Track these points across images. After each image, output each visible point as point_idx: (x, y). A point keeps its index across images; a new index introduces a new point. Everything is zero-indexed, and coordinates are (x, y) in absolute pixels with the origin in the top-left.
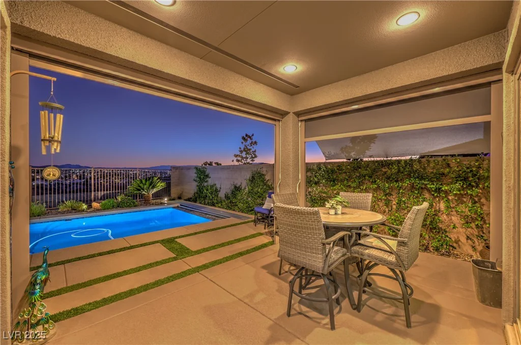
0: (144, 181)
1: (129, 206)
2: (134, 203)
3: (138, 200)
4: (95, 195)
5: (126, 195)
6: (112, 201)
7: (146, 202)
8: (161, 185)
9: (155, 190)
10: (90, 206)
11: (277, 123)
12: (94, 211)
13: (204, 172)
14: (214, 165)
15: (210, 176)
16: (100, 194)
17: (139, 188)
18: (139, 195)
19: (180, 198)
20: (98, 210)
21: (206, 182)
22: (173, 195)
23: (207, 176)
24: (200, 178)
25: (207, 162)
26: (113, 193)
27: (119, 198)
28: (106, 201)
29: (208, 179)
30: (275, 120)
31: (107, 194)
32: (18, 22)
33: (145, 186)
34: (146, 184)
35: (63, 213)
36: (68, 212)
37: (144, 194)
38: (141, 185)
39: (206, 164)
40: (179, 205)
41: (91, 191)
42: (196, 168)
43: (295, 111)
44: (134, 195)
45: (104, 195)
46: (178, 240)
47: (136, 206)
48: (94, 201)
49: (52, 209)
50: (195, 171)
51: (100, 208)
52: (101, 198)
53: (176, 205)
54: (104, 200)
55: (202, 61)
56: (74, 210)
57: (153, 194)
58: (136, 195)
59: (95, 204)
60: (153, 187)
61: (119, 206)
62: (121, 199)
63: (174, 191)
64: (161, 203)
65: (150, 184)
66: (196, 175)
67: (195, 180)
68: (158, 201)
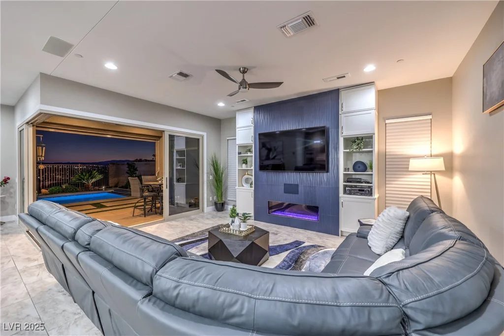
0: (84, 174)
1: (72, 192)
2: (76, 189)
3: (80, 188)
4: (43, 184)
5: (69, 184)
7: (86, 188)
8: (99, 177)
9: (94, 180)
10: (39, 192)
11: (156, 142)
12: (43, 195)
13: (134, 166)
15: (138, 169)
16: (47, 183)
17: (80, 178)
18: (81, 184)
19: (116, 186)
20: (46, 194)
22: (111, 185)
23: (136, 170)
24: (130, 171)
25: (137, 159)
26: (58, 183)
27: (64, 187)
28: (53, 188)
29: (136, 172)
30: (155, 140)
31: (53, 183)
34: (86, 176)
37: (85, 183)
38: (82, 176)
39: (136, 161)
40: (113, 190)
42: (128, 164)
44: (76, 184)
45: (51, 184)
46: (101, 203)
47: (77, 191)
48: (43, 188)
50: (127, 166)
51: (48, 193)
52: (48, 186)
53: (111, 191)
54: (51, 187)
57: (92, 183)
58: (79, 184)
59: (43, 191)
60: (92, 178)
61: (64, 191)
62: (65, 187)
63: (112, 181)
64: (99, 190)
65: (90, 176)
66: (128, 169)
67: (128, 173)
68: (97, 188)
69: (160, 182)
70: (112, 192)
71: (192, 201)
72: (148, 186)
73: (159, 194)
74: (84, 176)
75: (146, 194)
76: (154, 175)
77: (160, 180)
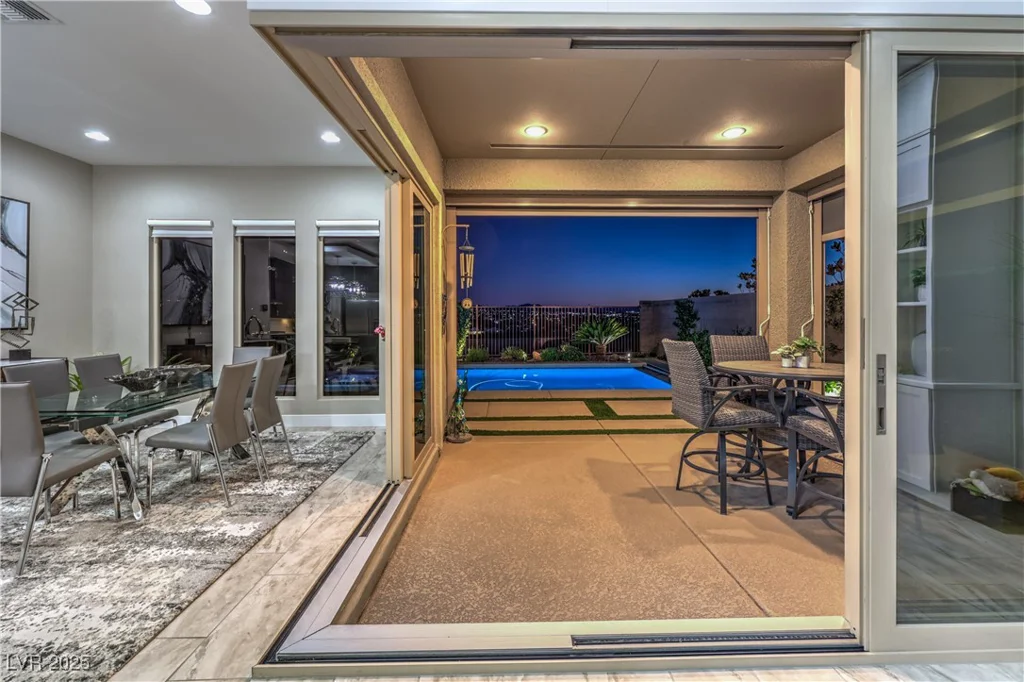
0: (594, 325)
1: (573, 360)
2: (580, 355)
3: (586, 353)
4: (536, 342)
5: (573, 344)
6: (553, 350)
7: (597, 355)
8: (620, 332)
9: (610, 339)
10: (530, 356)
11: (760, 214)
12: (533, 362)
13: (689, 309)
14: (712, 294)
15: (698, 316)
16: (543, 341)
17: (587, 334)
18: (588, 346)
19: (653, 355)
20: (538, 361)
21: (694, 326)
22: (643, 350)
23: (695, 317)
24: (682, 320)
25: (698, 291)
26: (557, 340)
27: (564, 349)
28: (548, 351)
29: (695, 322)
30: (757, 209)
31: (550, 341)
32: (448, 188)
33: (596, 332)
34: (597, 329)
35: (503, 361)
36: (509, 361)
37: (596, 344)
38: (590, 329)
39: (696, 294)
40: (644, 364)
41: (532, 337)
42: (677, 302)
43: (792, 187)
45: (547, 342)
46: (607, 402)
47: (582, 360)
48: (536, 350)
49: (493, 356)
50: (675, 308)
51: (540, 358)
52: (542, 346)
53: (641, 365)
54: (545, 349)
55: (604, 161)
56: (516, 359)
57: (608, 346)
58: (585, 346)
59: (536, 354)
60: (607, 334)
61: (561, 358)
62: (567, 350)
63: (645, 342)
64: (619, 360)
65: (604, 329)
66: (677, 315)
67: (676, 324)
68: (615, 356)
69: (786, 363)
70: (643, 369)
71: (982, 486)
72: (734, 377)
73: (784, 421)
74: (594, 329)
75: (729, 412)
76: (752, 331)
77: (783, 356)
